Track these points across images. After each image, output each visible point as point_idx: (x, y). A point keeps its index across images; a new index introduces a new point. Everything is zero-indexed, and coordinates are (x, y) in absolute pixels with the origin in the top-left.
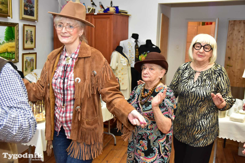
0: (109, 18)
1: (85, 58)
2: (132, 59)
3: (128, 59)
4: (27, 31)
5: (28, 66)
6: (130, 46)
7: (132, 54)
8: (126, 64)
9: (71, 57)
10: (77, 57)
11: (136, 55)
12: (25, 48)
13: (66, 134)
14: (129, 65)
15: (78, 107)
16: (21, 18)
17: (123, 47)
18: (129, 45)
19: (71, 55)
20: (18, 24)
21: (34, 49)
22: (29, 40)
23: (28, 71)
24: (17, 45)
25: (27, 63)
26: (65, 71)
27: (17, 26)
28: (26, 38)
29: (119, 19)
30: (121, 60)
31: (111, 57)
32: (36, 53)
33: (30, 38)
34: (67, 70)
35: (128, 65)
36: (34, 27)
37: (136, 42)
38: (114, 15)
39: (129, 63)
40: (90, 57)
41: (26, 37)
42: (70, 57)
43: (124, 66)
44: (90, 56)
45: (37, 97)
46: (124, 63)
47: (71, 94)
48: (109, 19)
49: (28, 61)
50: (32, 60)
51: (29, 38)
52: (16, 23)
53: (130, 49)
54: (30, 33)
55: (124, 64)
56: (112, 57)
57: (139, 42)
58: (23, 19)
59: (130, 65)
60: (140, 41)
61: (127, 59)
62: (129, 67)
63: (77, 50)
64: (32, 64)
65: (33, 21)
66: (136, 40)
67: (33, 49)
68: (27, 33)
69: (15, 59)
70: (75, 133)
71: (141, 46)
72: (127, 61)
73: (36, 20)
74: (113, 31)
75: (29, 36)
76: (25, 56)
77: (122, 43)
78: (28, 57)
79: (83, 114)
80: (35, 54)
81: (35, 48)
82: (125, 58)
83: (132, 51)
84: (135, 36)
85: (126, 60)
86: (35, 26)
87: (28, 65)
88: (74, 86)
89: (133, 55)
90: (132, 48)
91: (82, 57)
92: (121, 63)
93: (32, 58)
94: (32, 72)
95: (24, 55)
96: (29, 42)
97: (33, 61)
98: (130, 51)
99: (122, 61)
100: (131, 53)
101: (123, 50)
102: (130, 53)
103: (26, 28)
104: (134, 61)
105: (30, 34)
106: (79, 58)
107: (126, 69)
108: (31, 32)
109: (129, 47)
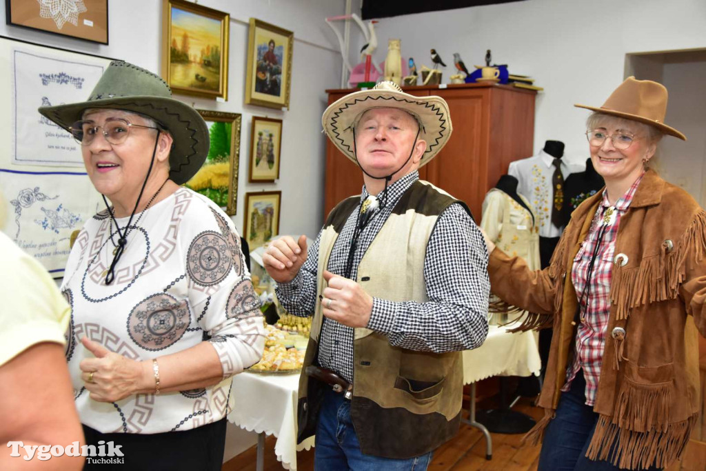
0: (479, 97)
1: (646, 208)
2: (544, 213)
3: (533, 212)
4: (261, 134)
5: (258, 227)
6: (537, 176)
7: (543, 200)
8: (525, 227)
9: (615, 209)
10: (628, 208)
11: (556, 200)
12: (253, 178)
13: (586, 394)
14: (534, 231)
15: (616, 328)
16: (248, 101)
17: (519, 179)
18: (534, 172)
19: (615, 204)
20: (240, 115)
21: (276, 181)
22: (265, 157)
23: (256, 239)
24: (234, 169)
25: (256, 219)
26: (599, 242)
27: (238, 120)
28: (258, 153)
29: (510, 99)
30: (511, 215)
31: (483, 206)
32: (279, 193)
33: (268, 153)
34: (603, 240)
35: (531, 230)
36: (279, 124)
37: (557, 163)
38: (494, 90)
39: (536, 224)
40: (657, 205)
41: (258, 149)
42: (612, 208)
43: (519, 232)
44: (656, 202)
45: (535, 298)
46: (521, 224)
47: (604, 293)
48: (480, 101)
49: (260, 212)
50: (269, 211)
51: (264, 152)
52: (235, 114)
53: (538, 183)
54: (268, 138)
55: (519, 227)
56: (487, 205)
57: (564, 164)
58: (254, 104)
59: (537, 229)
60: (568, 162)
61: (529, 213)
62: (534, 237)
63: (631, 191)
64: (268, 220)
65: (277, 107)
66: (556, 158)
67: (271, 182)
68: (260, 139)
69: (228, 208)
70: (609, 396)
71: (572, 176)
72: (529, 218)
73: (283, 106)
74: (490, 132)
75: (265, 147)
76: (253, 200)
77: (515, 168)
78: (260, 203)
79: (629, 347)
80: (277, 196)
81: (278, 178)
82: (522, 208)
83: (544, 191)
84: (555, 148)
85: (527, 216)
86: (280, 121)
87: (258, 224)
88: (610, 276)
89: (546, 202)
90: (543, 181)
91: (639, 206)
92: (511, 222)
93: (271, 204)
94: (267, 243)
95: (251, 198)
96: (263, 163)
97: (271, 214)
98: (538, 189)
99: (514, 219)
100: (541, 196)
101: (519, 186)
102: (538, 195)
103: (260, 126)
104: (550, 219)
105: (267, 142)
106: (632, 210)
107: (526, 242)
108: (271, 136)
109: (536, 178)
